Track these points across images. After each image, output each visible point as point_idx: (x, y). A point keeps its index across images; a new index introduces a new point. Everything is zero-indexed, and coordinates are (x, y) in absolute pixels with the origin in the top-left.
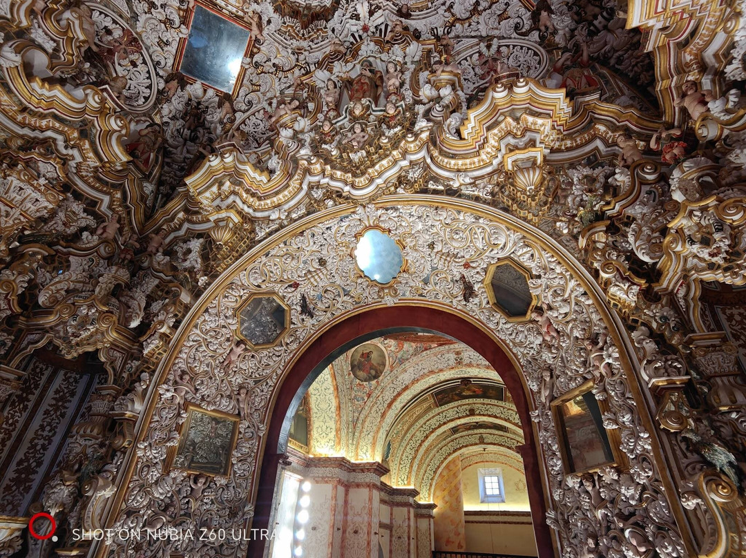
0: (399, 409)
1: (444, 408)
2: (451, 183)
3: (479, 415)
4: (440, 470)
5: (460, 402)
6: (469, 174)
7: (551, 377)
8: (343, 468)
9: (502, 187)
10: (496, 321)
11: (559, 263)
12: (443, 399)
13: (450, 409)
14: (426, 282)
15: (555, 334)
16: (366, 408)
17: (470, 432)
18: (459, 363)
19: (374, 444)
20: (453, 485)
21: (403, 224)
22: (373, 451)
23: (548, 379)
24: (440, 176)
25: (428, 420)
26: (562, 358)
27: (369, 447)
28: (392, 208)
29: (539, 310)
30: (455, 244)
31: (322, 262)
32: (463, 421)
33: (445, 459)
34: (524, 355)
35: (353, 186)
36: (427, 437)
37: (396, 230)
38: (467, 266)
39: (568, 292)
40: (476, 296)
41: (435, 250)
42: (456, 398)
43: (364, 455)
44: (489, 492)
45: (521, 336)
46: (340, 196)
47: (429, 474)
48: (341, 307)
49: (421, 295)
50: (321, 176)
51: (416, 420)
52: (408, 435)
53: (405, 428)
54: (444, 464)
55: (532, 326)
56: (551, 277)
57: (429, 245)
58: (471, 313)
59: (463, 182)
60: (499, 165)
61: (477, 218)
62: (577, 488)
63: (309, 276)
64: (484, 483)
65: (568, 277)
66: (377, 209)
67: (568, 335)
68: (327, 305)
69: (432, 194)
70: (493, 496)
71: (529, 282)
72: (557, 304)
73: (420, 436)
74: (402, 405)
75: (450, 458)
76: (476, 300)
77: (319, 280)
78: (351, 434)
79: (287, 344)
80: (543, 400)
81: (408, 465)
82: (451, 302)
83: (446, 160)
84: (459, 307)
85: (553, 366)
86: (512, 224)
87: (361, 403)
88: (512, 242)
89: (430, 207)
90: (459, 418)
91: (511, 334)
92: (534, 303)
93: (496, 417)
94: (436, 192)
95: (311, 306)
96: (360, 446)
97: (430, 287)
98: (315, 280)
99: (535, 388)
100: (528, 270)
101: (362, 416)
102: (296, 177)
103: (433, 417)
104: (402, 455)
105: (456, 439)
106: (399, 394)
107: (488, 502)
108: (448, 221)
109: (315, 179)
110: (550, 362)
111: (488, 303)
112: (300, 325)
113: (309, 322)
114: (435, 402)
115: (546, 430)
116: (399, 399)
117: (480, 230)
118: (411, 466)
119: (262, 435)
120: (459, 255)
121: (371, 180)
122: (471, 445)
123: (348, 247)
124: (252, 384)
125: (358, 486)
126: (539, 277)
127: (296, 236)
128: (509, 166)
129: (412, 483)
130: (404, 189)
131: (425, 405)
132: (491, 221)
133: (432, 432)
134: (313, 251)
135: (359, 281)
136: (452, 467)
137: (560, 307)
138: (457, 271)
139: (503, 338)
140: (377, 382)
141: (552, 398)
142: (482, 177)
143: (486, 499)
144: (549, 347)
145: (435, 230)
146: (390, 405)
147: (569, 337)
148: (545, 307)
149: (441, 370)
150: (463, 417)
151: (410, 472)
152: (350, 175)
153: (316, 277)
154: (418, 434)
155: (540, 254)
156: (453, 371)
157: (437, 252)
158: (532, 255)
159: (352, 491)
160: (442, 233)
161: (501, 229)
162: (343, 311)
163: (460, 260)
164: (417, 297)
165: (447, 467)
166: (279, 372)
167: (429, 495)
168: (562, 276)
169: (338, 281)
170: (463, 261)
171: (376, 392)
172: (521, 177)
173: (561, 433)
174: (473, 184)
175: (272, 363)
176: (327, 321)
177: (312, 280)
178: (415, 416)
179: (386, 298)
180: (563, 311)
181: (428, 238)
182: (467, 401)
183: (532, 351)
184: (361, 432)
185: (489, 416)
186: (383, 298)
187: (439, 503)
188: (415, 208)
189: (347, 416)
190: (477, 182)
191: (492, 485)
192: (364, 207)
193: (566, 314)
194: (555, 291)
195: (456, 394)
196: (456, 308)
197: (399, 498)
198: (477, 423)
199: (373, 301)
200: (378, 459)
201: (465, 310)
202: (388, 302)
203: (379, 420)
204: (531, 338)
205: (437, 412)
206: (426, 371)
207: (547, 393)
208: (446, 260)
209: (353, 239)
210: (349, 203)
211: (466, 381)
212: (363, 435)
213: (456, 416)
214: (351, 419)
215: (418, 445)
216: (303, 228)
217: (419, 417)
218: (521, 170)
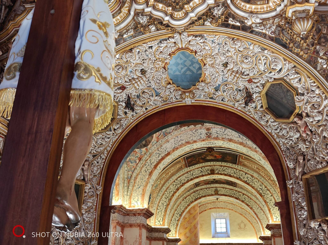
0: (162, 169)
1: (191, 168)
2: (246, 21)
3: (218, 174)
4: (184, 213)
5: (204, 164)
6: (260, 16)
7: (304, 160)
8: (121, 213)
9: (283, 30)
10: (266, 120)
11: (318, 87)
12: (191, 161)
13: (196, 169)
14: (217, 89)
15: (309, 133)
16: (138, 168)
17: (208, 186)
18: (209, 137)
19: (143, 195)
20: (193, 225)
21: (207, 48)
22: (143, 200)
23: (301, 161)
24: (237, 14)
25: (179, 177)
26: (313, 148)
27: (140, 197)
28: (200, 36)
29: (300, 116)
30: (244, 66)
31: (143, 72)
32: (205, 178)
33: (189, 205)
34: (284, 143)
35: (172, 16)
36: (178, 189)
37: (200, 52)
38: (250, 81)
39: (322, 107)
40: (254, 102)
41: (228, 68)
42: (201, 161)
43: (136, 203)
44: (218, 230)
45: (284, 132)
46: (161, 23)
47: (177, 216)
48: (153, 104)
49: (212, 98)
50: (145, 6)
51: (170, 177)
52: (164, 188)
53: (162, 182)
54: (188, 210)
55: (293, 125)
56: (312, 96)
57: (223, 65)
58: (247, 113)
59: (254, 22)
60: (281, 11)
61: (263, 49)
62: (316, 228)
63: (134, 82)
64: (215, 223)
65: (324, 98)
66: (189, 36)
67: (318, 134)
68: (143, 103)
69: (231, 28)
70: (221, 233)
71: (296, 98)
72: (314, 114)
73: (173, 188)
74: (164, 166)
75: (192, 205)
76: (253, 105)
77: (140, 85)
78: (126, 188)
79: (115, 129)
80: (297, 174)
81: (163, 210)
82: (234, 104)
83: (243, 4)
84: (239, 108)
85: (306, 153)
86: (289, 57)
87: (134, 164)
88: (286, 69)
89: (229, 37)
90: (203, 176)
91: (276, 130)
92: (297, 111)
93: (230, 176)
94: (234, 27)
95: (132, 103)
96: (132, 197)
97: (219, 93)
98: (138, 85)
99: (291, 166)
100: (296, 89)
101: (134, 174)
102: (126, 5)
103: (183, 175)
104: (159, 202)
105: (197, 191)
106: (163, 158)
107: (218, 237)
108: (241, 49)
109: (141, 7)
110: (304, 150)
111: (262, 107)
112: (123, 116)
113: (130, 113)
114: (186, 164)
115: (298, 193)
116: (162, 162)
117: (264, 58)
118: (166, 211)
119: (99, 193)
120: (245, 74)
121: (187, 14)
122: (209, 196)
123: (163, 62)
124: (91, 158)
125: (131, 226)
126: (303, 95)
127: (127, 52)
128: (289, 14)
129: (166, 224)
130: (211, 23)
131: (178, 166)
132: (273, 52)
133: (182, 186)
134: (138, 64)
135: (169, 86)
136: (192, 212)
137: (316, 116)
138: (242, 84)
139: (270, 131)
140: (147, 149)
141: (304, 173)
142: (268, 19)
143: (216, 235)
144: (304, 141)
145: (230, 54)
146: (156, 167)
147: (319, 137)
148: (304, 114)
149: (195, 142)
150: (206, 175)
151: (165, 215)
152: (171, 8)
153: (139, 83)
154: (171, 187)
155: (306, 80)
156: (204, 143)
157: (229, 70)
158: (300, 80)
159: (127, 230)
160: (235, 57)
161: (279, 59)
162: (154, 107)
163: (246, 77)
164: (208, 99)
165: (189, 211)
166: (109, 149)
167: (176, 232)
168: (319, 96)
169: (153, 85)
170: (247, 78)
171: (146, 156)
172: (299, 25)
173: (308, 195)
174: (261, 24)
175: (104, 143)
176: (142, 113)
177: (136, 85)
178: (170, 174)
179: (186, 99)
180: (317, 119)
181: (223, 59)
182: (209, 163)
183: (291, 142)
184: (133, 186)
185: (225, 175)
186: (184, 99)
187: (182, 238)
188: (217, 37)
189: (124, 174)
190: (265, 23)
191: (221, 225)
192: (180, 34)
193: (319, 121)
194: (313, 105)
195: (202, 159)
196: (237, 109)
197: (156, 235)
198: (214, 179)
199: (176, 100)
200: (146, 206)
201: (243, 111)
202: (187, 102)
203: (147, 177)
204: (291, 134)
205: (186, 171)
206: (184, 142)
207: (300, 170)
208: (235, 76)
209: (169, 57)
210: (168, 30)
211: (210, 149)
212: (135, 188)
213: (201, 174)
214: (126, 177)
215: (171, 195)
216: (132, 46)
217: (173, 175)
218: (298, 19)
